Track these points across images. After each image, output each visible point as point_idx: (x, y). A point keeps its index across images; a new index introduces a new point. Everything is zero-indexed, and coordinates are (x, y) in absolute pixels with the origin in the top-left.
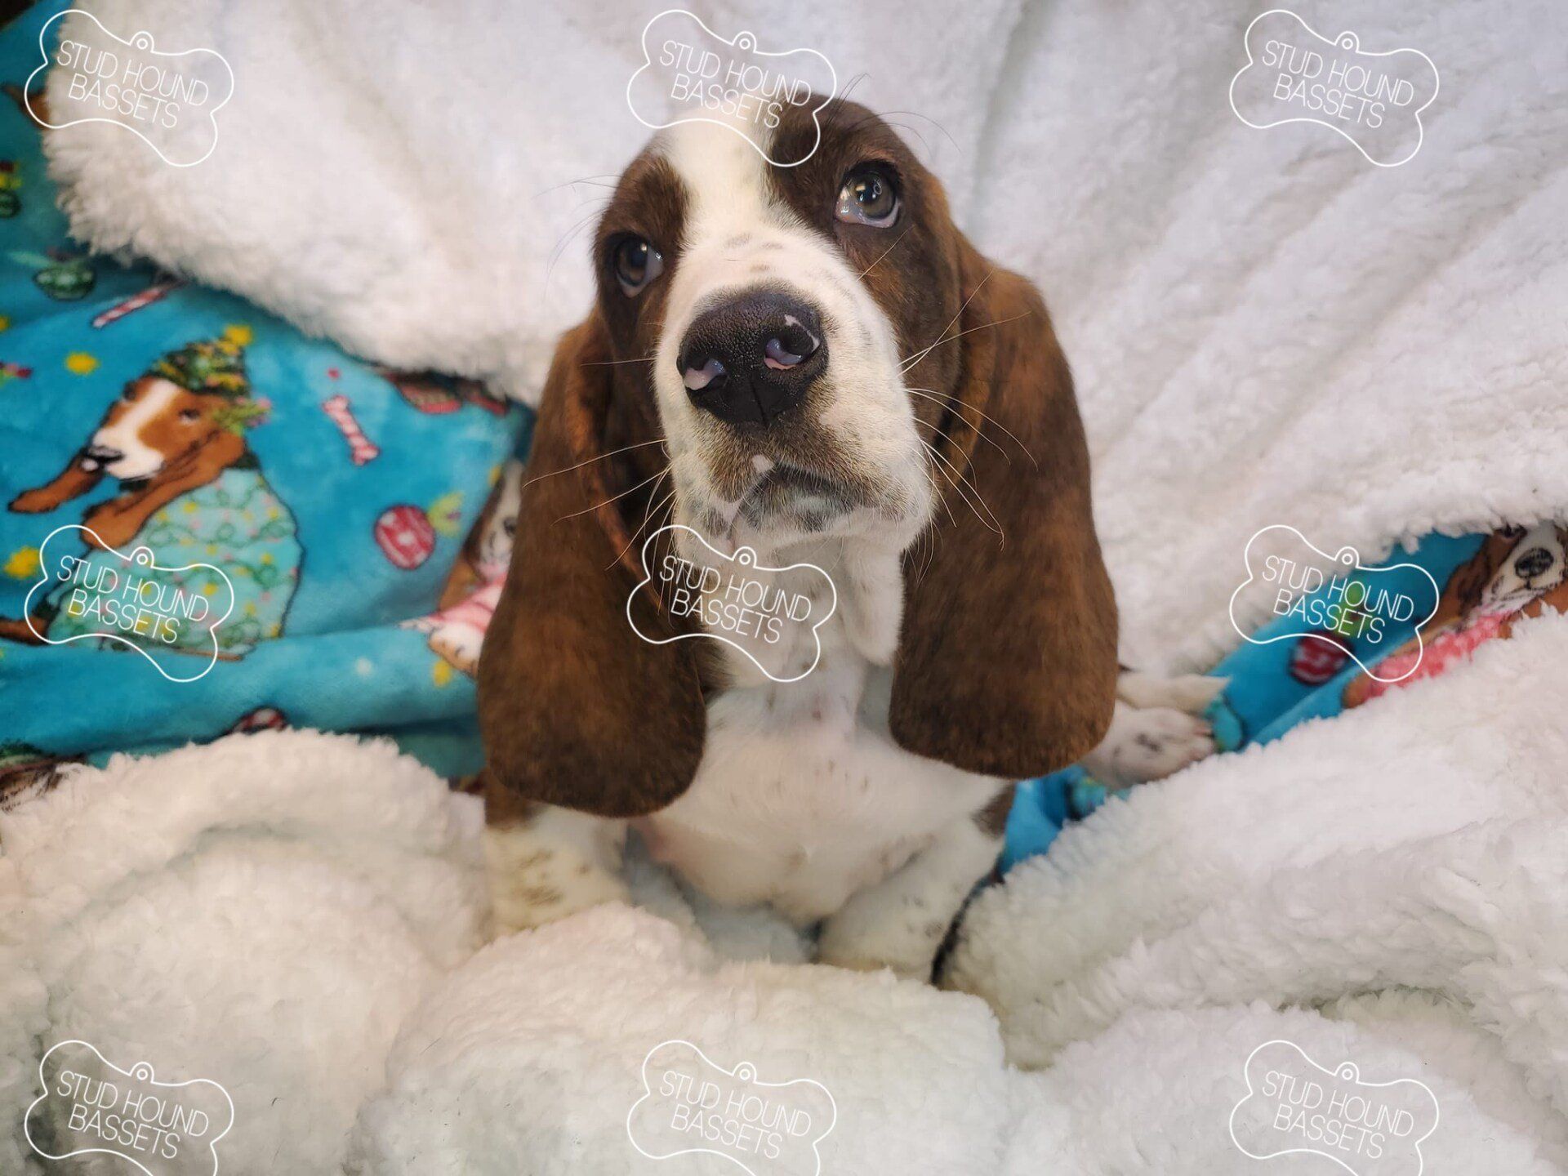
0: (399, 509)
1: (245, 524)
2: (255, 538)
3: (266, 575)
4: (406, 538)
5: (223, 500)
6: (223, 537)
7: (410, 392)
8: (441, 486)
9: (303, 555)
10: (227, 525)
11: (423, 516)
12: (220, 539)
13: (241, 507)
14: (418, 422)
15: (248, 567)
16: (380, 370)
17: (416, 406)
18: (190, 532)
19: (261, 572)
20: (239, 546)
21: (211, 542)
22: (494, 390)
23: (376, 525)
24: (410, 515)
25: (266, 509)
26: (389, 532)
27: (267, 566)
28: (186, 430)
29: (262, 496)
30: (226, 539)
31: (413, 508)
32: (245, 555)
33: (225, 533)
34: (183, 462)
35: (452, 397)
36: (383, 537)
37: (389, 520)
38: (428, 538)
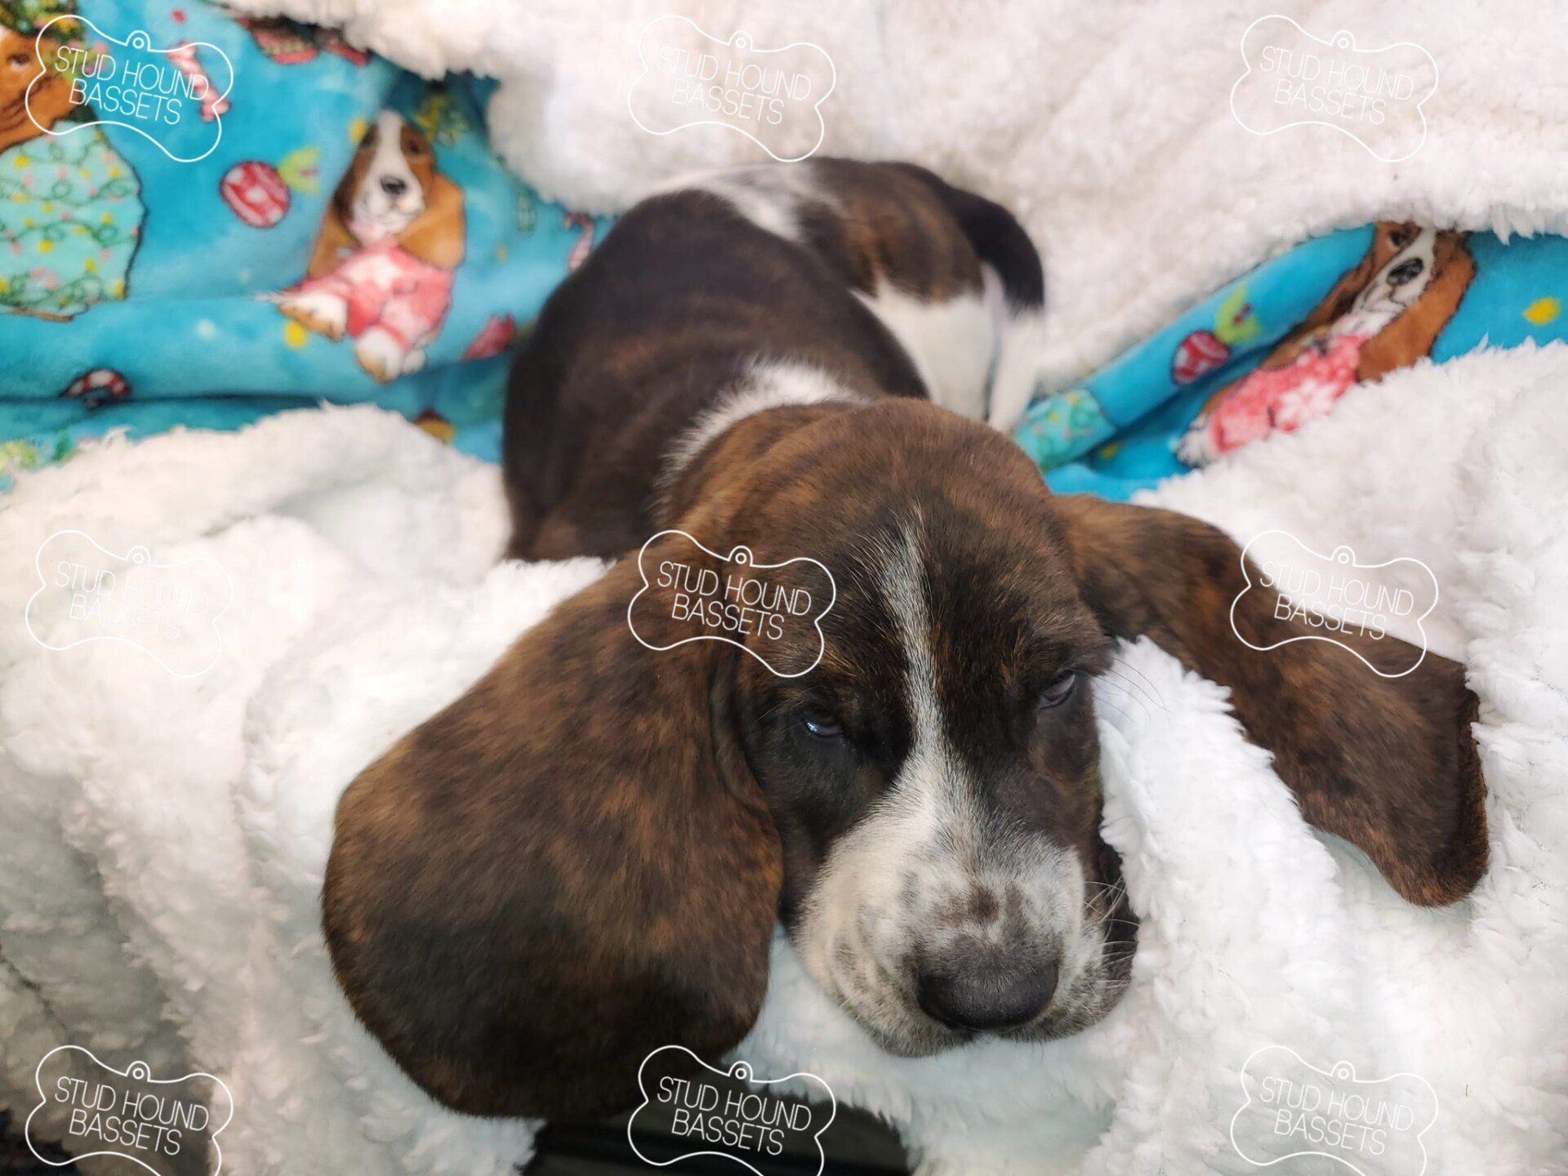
0: (247, 166)
1: (83, 182)
2: (95, 197)
3: (106, 234)
4: (256, 195)
5: (57, 153)
6: (60, 193)
7: (265, 39)
8: (294, 140)
9: (146, 215)
10: (62, 181)
11: (273, 172)
12: (56, 197)
13: (78, 163)
14: (271, 72)
15: (88, 227)
16: (231, 14)
17: (271, 56)
18: (23, 187)
19: (100, 230)
20: (78, 205)
21: (46, 200)
22: (354, 38)
23: (222, 183)
24: (258, 171)
25: (105, 166)
26: (237, 190)
27: (106, 226)
28: (15, 78)
29: (100, 151)
30: (62, 197)
31: (262, 165)
32: (84, 214)
33: (61, 190)
34: (13, 110)
35: (310, 45)
36: (230, 194)
37: (236, 177)
38: (281, 195)
